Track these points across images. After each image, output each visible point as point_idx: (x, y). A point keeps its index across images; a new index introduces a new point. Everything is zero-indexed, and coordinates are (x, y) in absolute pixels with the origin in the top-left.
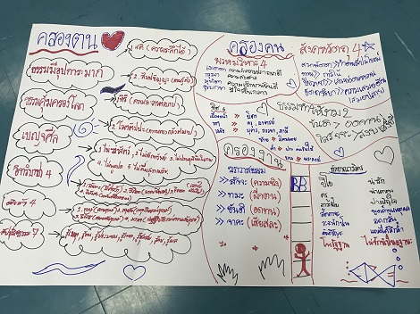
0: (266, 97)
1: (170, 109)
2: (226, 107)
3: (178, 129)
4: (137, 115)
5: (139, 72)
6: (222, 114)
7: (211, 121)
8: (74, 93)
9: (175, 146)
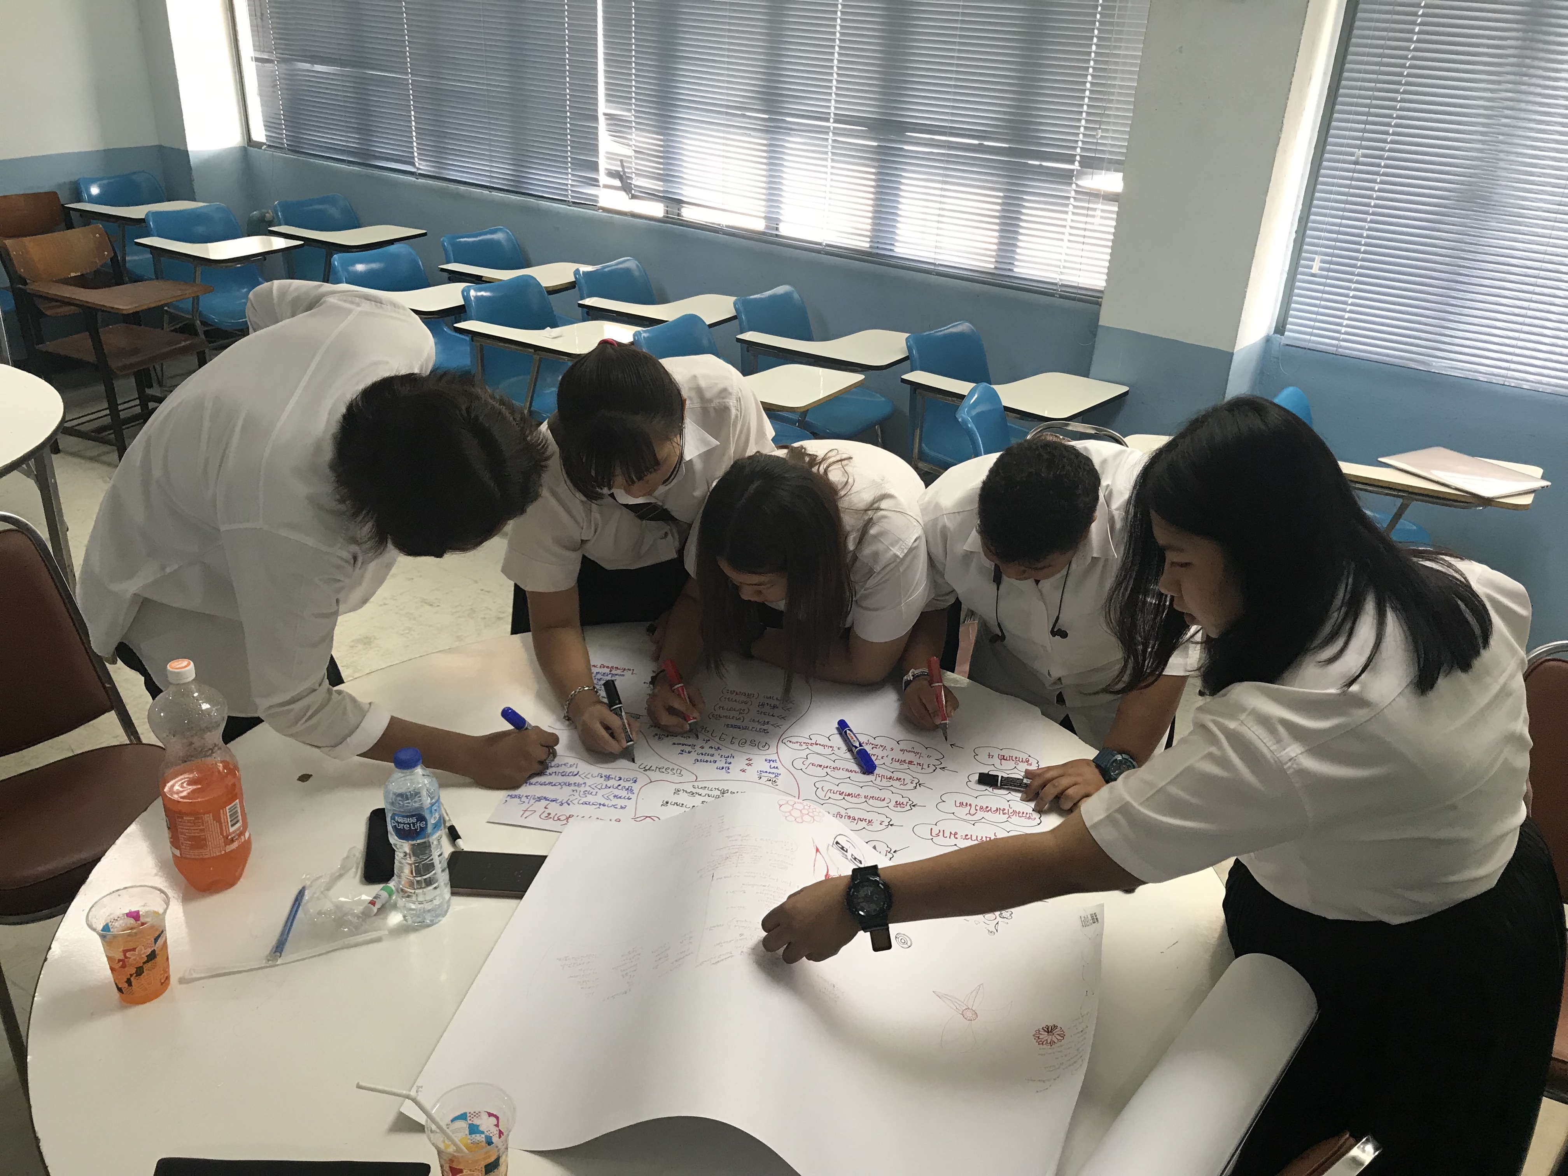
0: (696, 784)
1: (836, 789)
2: (757, 780)
3: (828, 770)
4: (881, 788)
5: (876, 826)
6: (763, 774)
7: (781, 770)
8: (969, 817)
9: (833, 757)
